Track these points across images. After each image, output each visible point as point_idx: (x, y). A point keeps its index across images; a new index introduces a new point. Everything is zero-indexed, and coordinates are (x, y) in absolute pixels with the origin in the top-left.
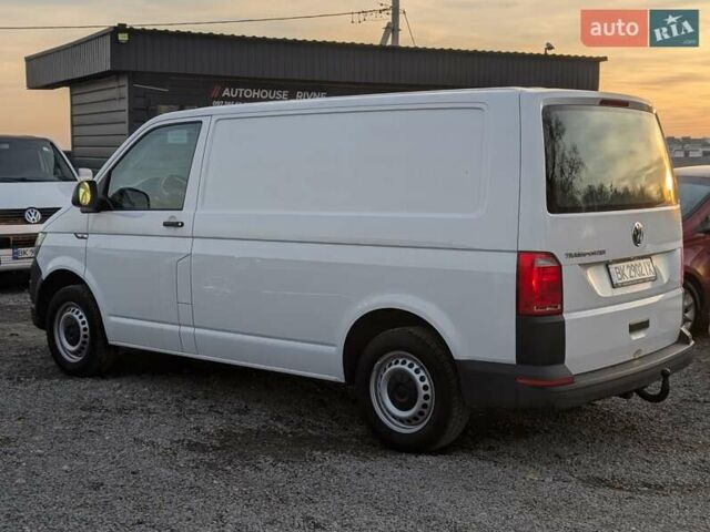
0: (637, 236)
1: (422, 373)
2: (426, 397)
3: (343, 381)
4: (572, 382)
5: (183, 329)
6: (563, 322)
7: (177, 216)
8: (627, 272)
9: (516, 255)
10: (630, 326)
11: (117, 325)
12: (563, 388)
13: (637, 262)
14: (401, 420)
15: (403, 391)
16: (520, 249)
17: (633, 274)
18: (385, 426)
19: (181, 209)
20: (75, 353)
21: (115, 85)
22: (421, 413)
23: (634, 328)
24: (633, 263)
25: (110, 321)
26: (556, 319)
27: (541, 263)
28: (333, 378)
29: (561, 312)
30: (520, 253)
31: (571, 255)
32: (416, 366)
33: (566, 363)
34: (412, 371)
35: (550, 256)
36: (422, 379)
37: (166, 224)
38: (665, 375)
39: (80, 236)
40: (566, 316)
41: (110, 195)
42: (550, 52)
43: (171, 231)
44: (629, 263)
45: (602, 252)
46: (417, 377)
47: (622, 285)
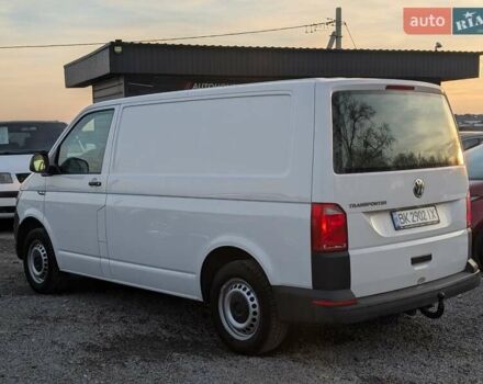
0: (418, 191)
1: (252, 295)
2: (255, 313)
3: (201, 299)
4: (356, 304)
5: (103, 260)
6: (348, 257)
7: (98, 178)
8: (410, 218)
9: (310, 206)
10: (412, 259)
11: (64, 256)
12: (348, 308)
13: (421, 210)
14: (239, 330)
15: (240, 308)
16: (314, 201)
17: (415, 218)
18: (229, 334)
19: (100, 173)
20: (41, 276)
21: (116, 83)
22: (252, 325)
23: (415, 261)
24: (417, 210)
25: (59, 254)
26: (342, 254)
27: (330, 211)
28: (195, 298)
29: (347, 249)
30: (313, 204)
31: (354, 206)
32: (248, 290)
33: (352, 289)
34: (245, 293)
35: (337, 206)
36: (252, 299)
37: (91, 184)
38: (441, 298)
39: (42, 192)
40: (351, 252)
41: (60, 164)
42: (439, 50)
43: (94, 188)
44: (413, 211)
45: (384, 203)
46: (248, 298)
47: (404, 228)
